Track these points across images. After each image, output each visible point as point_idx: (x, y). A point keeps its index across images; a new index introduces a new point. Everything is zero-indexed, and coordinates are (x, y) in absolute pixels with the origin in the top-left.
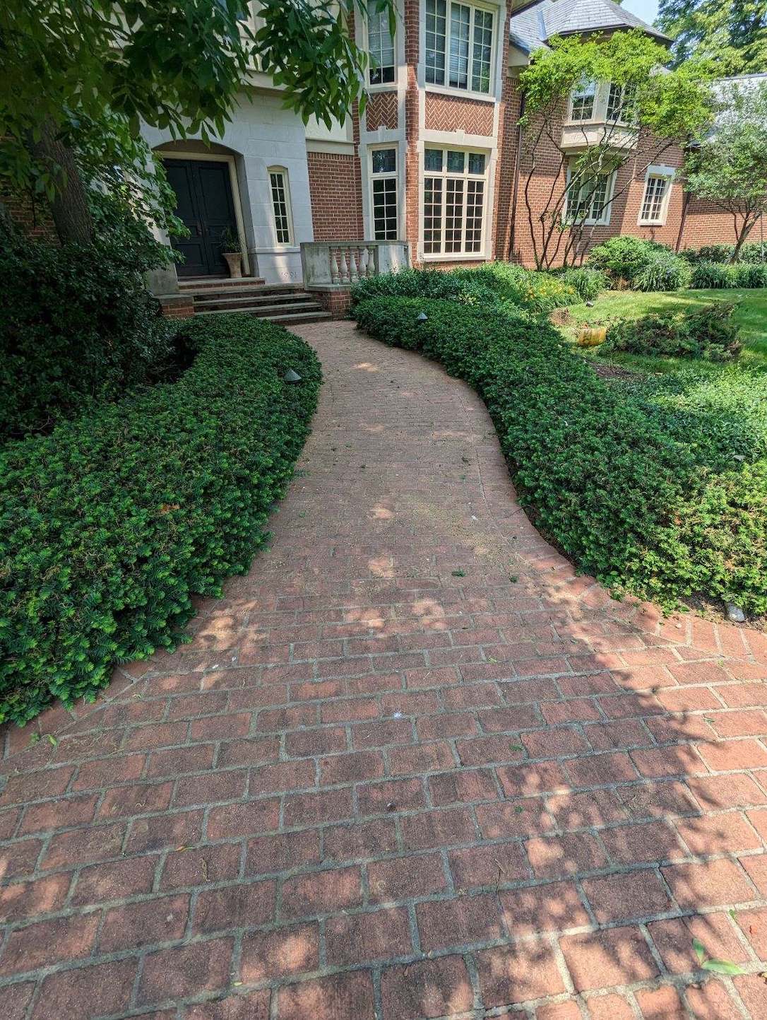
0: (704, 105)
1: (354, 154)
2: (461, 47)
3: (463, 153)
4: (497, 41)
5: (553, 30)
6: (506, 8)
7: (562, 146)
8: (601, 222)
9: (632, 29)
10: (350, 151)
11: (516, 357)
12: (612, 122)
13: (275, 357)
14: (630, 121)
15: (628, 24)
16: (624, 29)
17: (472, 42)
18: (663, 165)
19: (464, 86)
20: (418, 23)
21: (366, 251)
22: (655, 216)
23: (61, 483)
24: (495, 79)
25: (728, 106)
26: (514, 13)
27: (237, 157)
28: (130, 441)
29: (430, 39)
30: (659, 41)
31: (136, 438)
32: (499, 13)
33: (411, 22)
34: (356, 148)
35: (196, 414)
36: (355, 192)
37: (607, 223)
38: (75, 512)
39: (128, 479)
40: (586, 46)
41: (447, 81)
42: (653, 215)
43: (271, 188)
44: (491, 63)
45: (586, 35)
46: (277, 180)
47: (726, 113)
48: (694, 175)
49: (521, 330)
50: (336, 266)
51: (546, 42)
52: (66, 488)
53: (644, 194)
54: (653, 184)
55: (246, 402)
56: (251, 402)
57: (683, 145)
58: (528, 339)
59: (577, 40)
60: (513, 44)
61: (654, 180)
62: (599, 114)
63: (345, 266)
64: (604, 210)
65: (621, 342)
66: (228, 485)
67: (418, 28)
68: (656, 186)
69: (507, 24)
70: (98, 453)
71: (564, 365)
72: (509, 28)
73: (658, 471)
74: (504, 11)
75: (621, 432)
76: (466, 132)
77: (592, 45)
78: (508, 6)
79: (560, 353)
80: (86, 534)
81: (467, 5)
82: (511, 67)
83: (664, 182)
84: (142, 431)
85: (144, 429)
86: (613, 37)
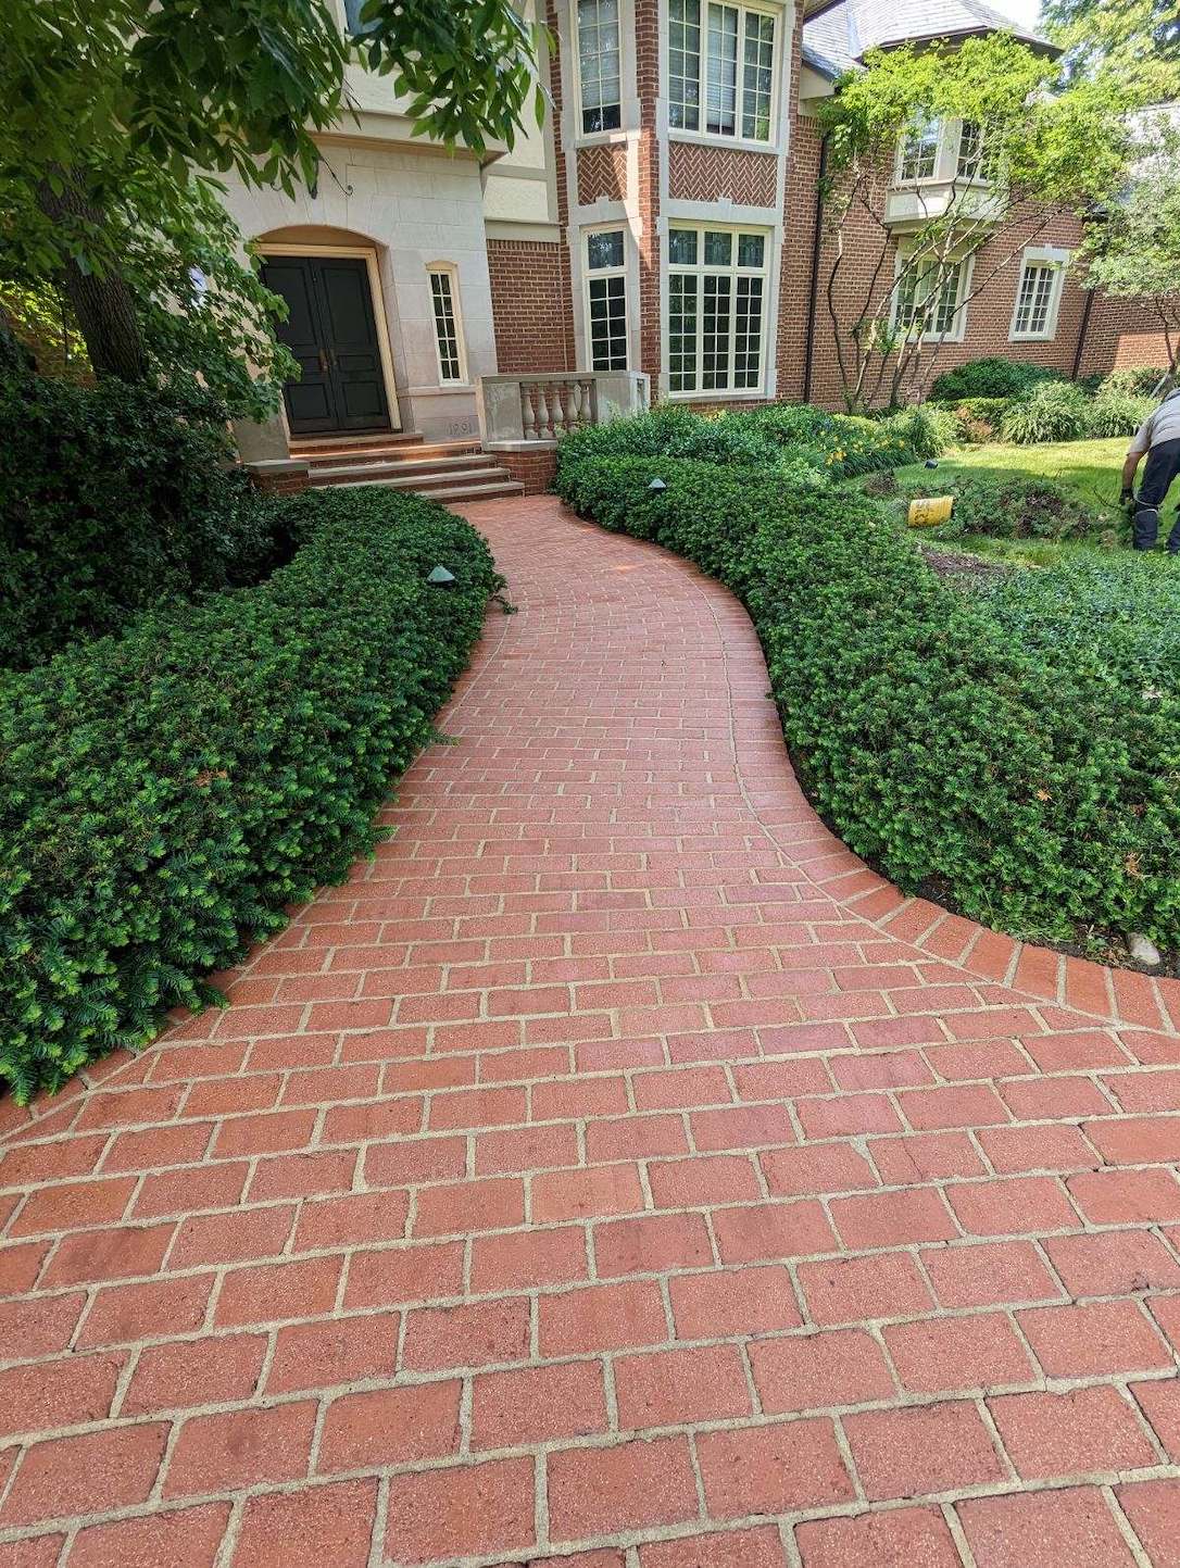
0: (1115, 149)
1: (559, 241)
2: (725, 69)
3: (730, 235)
4: (782, 60)
5: (871, 40)
6: (794, 9)
7: (886, 220)
8: (949, 337)
9: (994, 32)
10: (553, 236)
11: (800, 542)
12: (965, 179)
13: (416, 547)
14: (995, 178)
15: (989, 26)
16: (982, 33)
17: (741, 62)
18: (1048, 246)
19: (729, 130)
20: (656, 36)
21: (578, 388)
22: (1037, 326)
23: (37, 737)
24: (779, 119)
25: (1153, 149)
26: (808, 16)
27: (378, 248)
28: (162, 673)
29: (675, 58)
30: (1038, 50)
31: (173, 668)
32: (784, 17)
33: (646, 35)
34: (563, 231)
35: (275, 633)
36: (562, 299)
37: (960, 339)
38: (55, 783)
39: (148, 731)
40: (922, 62)
41: (703, 123)
42: (1034, 323)
43: (432, 295)
44: (772, 94)
45: (921, 46)
46: (440, 283)
47: (1150, 160)
48: (1098, 259)
49: (810, 500)
50: (531, 413)
51: (860, 60)
52: (45, 746)
53: (1020, 292)
54: (1033, 276)
55: (358, 613)
56: (367, 614)
57: (1081, 212)
58: (821, 514)
59: (907, 53)
60: (807, 64)
61: (1034, 270)
62: (945, 168)
63: (544, 413)
64: (955, 319)
65: (976, 520)
66: (314, 743)
67: (657, 44)
68: (1037, 280)
69: (798, 34)
70: (108, 692)
71: (874, 551)
72: (800, 39)
73: (1015, 713)
74: (792, 13)
75: (958, 653)
76: (735, 201)
77: (931, 60)
78: (798, 5)
79: (870, 533)
80: (67, 817)
81: (735, 6)
82: (804, 101)
83: (1051, 273)
84: (182, 657)
85: (186, 654)
86: (964, 48)
